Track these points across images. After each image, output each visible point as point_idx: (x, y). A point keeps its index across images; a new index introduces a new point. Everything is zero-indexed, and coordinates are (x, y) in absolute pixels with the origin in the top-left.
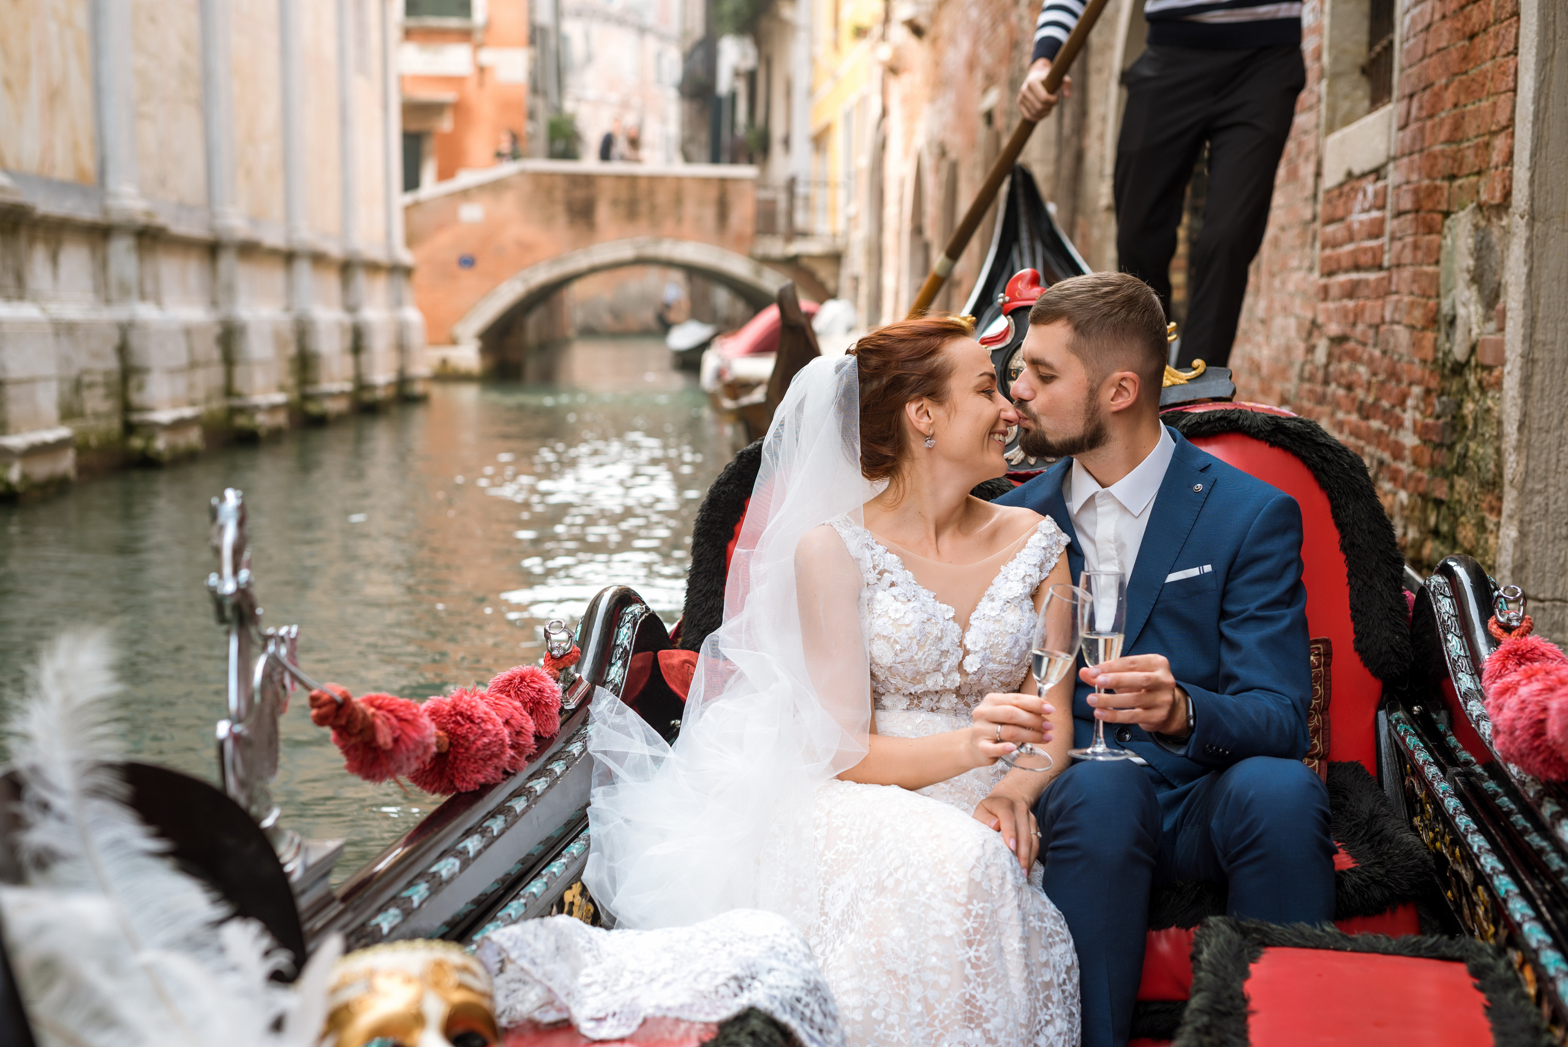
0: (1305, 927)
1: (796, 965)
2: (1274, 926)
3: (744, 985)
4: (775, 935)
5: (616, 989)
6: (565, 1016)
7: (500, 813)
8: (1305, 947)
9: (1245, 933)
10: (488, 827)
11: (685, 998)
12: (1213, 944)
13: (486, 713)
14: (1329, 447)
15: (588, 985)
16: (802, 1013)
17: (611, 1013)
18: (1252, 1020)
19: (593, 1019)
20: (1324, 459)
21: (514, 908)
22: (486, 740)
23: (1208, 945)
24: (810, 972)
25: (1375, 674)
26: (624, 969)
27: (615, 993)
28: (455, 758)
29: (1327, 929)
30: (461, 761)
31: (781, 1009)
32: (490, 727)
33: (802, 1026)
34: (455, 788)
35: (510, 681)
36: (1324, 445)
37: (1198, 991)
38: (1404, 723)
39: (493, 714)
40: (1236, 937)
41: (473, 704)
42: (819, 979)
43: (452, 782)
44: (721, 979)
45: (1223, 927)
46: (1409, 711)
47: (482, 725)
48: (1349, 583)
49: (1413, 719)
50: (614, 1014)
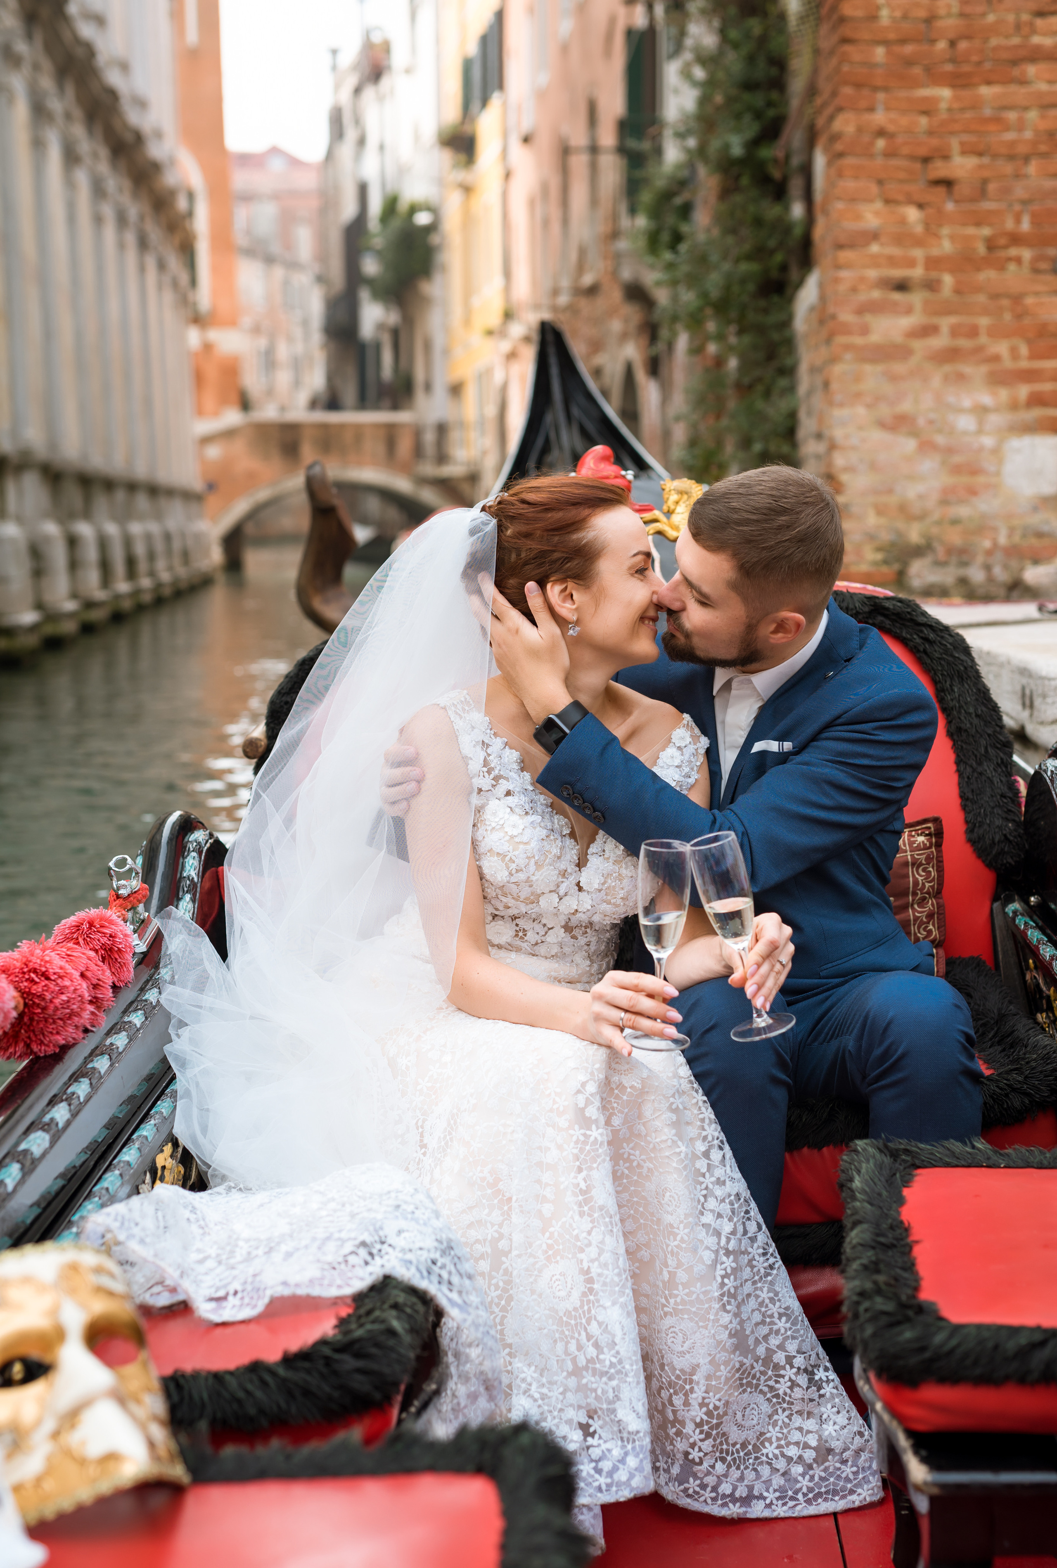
0: (956, 1146)
1: (425, 1224)
2: (922, 1146)
3: (375, 1251)
4: (398, 1192)
5: (232, 1261)
6: (180, 1297)
7: (83, 1076)
8: (957, 1166)
9: (894, 1155)
10: (73, 1094)
11: (313, 1272)
12: (863, 1171)
13: (61, 968)
14: (931, 627)
15: (201, 1262)
16: (440, 1276)
17: (232, 1292)
18: (917, 1251)
19: (211, 1299)
20: (926, 639)
21: (111, 1180)
22: (64, 998)
23: (859, 1172)
24: (441, 1230)
25: (989, 865)
26: (238, 1239)
27: (233, 1268)
28: (31, 1020)
29: (978, 1145)
30: (38, 1022)
31: (418, 1275)
32: (67, 983)
33: (440, 1290)
34: (32, 1052)
35: (78, 927)
36: (925, 625)
37: (855, 1224)
38: (1022, 915)
39: (69, 968)
40: (887, 1160)
41: (47, 958)
42: (451, 1236)
43: (28, 1046)
44: (349, 1247)
45: (871, 1150)
46: (1026, 902)
47: (59, 981)
48: (958, 771)
49: (1031, 911)
50: (236, 1293)
